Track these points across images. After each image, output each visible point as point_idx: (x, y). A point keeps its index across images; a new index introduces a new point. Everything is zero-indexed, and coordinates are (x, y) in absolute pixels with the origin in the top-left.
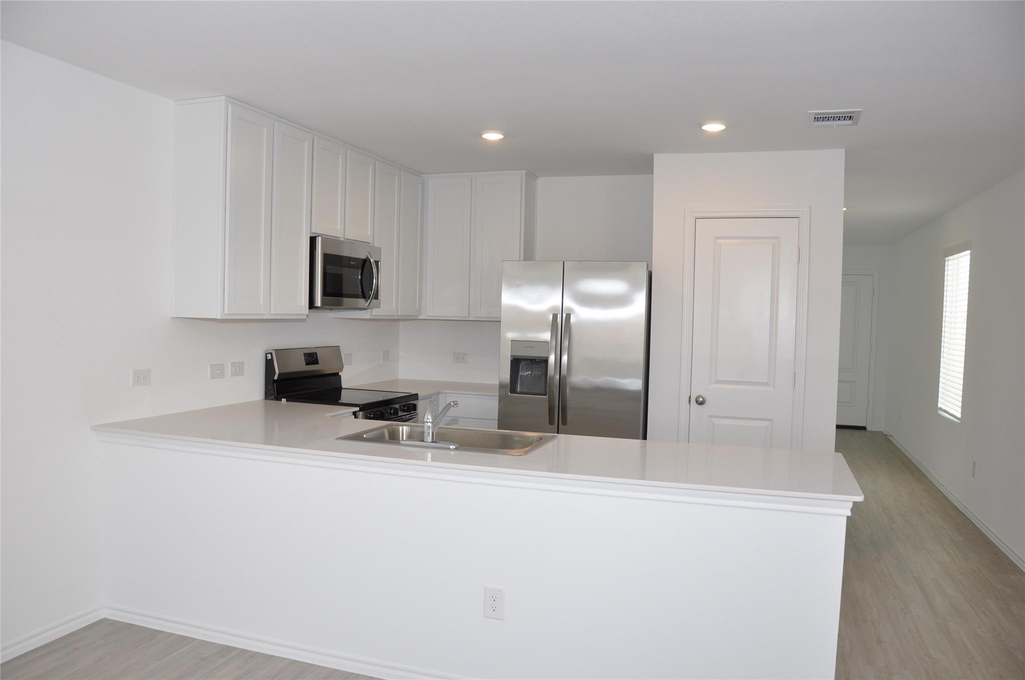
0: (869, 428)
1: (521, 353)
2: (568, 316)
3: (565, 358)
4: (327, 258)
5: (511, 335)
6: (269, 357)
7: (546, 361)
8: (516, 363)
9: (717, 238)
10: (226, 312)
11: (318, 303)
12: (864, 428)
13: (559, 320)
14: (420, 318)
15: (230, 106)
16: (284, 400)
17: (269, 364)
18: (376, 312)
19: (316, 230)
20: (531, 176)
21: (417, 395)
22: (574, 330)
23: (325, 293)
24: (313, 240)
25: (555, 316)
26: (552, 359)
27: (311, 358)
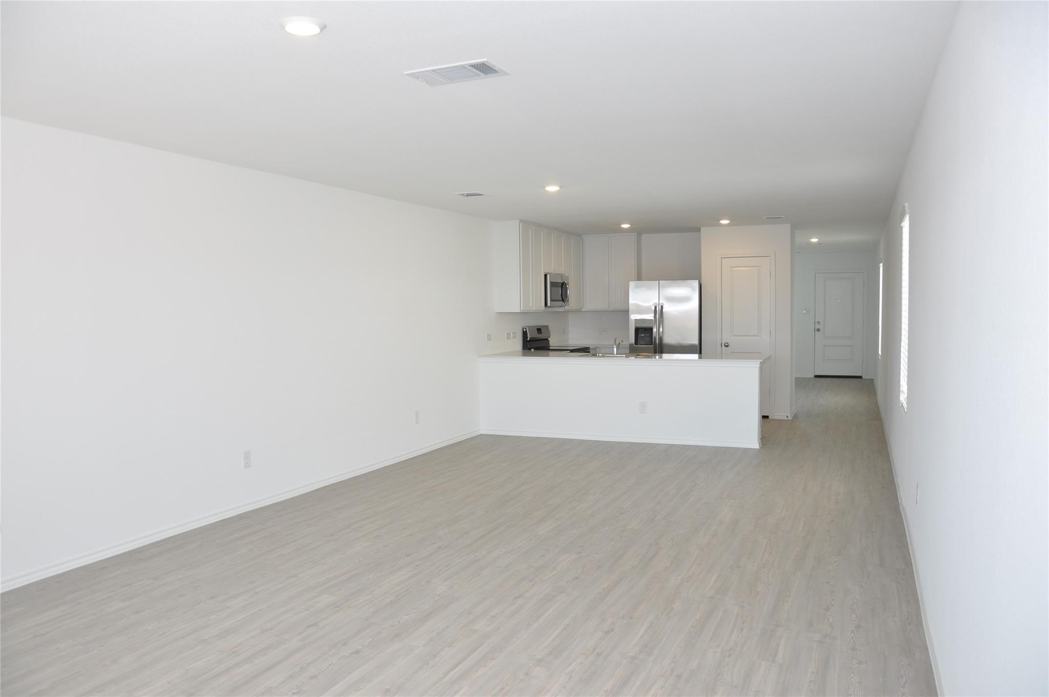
0: (864, 377)
1: (640, 325)
2: (662, 307)
3: (661, 329)
4: (553, 284)
5: (634, 317)
6: (525, 330)
7: (651, 329)
8: (637, 330)
9: (732, 267)
10: (522, 309)
11: (549, 305)
12: (860, 377)
13: (658, 309)
14: (583, 310)
15: (521, 224)
16: (533, 350)
17: (525, 334)
18: (566, 308)
19: (547, 271)
20: (639, 234)
21: (589, 347)
22: (665, 315)
23: (551, 300)
24: (546, 276)
25: (656, 307)
26: (655, 330)
27: (539, 330)
